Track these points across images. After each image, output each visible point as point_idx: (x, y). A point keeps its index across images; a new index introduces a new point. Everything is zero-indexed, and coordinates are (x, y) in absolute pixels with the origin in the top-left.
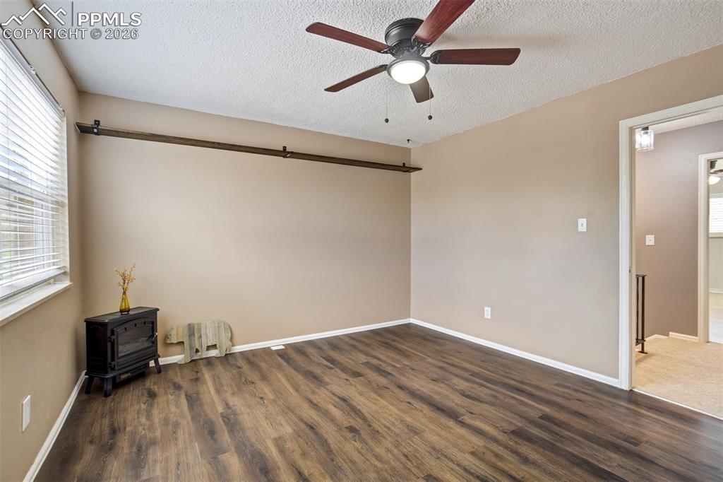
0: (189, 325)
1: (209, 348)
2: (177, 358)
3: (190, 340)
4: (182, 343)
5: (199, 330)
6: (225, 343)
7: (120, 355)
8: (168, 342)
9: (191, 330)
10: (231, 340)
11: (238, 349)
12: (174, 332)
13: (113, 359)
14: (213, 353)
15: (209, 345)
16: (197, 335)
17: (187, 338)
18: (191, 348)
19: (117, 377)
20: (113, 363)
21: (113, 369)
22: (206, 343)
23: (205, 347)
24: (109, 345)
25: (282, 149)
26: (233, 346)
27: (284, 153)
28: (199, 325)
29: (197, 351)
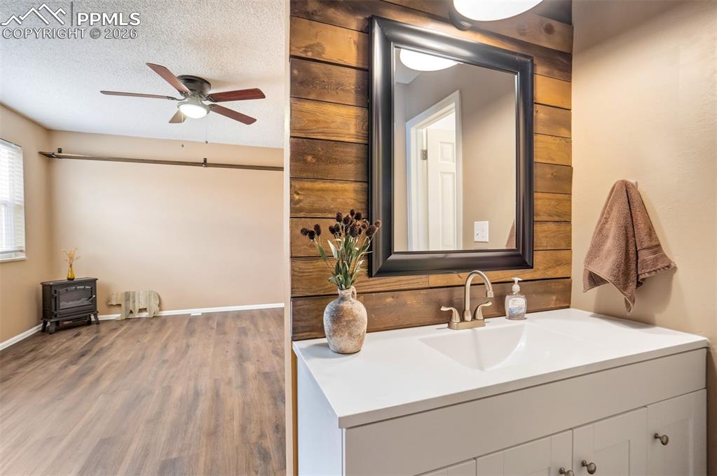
0: (126, 293)
1: (141, 310)
2: (115, 316)
3: (126, 304)
4: (120, 305)
5: (134, 297)
6: (155, 307)
7: (61, 308)
8: (110, 303)
9: (127, 296)
10: (160, 305)
11: (165, 313)
12: (114, 297)
13: (56, 310)
14: (144, 315)
15: (141, 308)
16: (131, 300)
17: (124, 302)
18: (126, 309)
19: (60, 323)
20: (55, 312)
21: (56, 316)
22: (139, 306)
23: (137, 309)
24: (53, 300)
25: (203, 162)
26: (161, 310)
27: (205, 163)
28: (134, 293)
29: (131, 312)
